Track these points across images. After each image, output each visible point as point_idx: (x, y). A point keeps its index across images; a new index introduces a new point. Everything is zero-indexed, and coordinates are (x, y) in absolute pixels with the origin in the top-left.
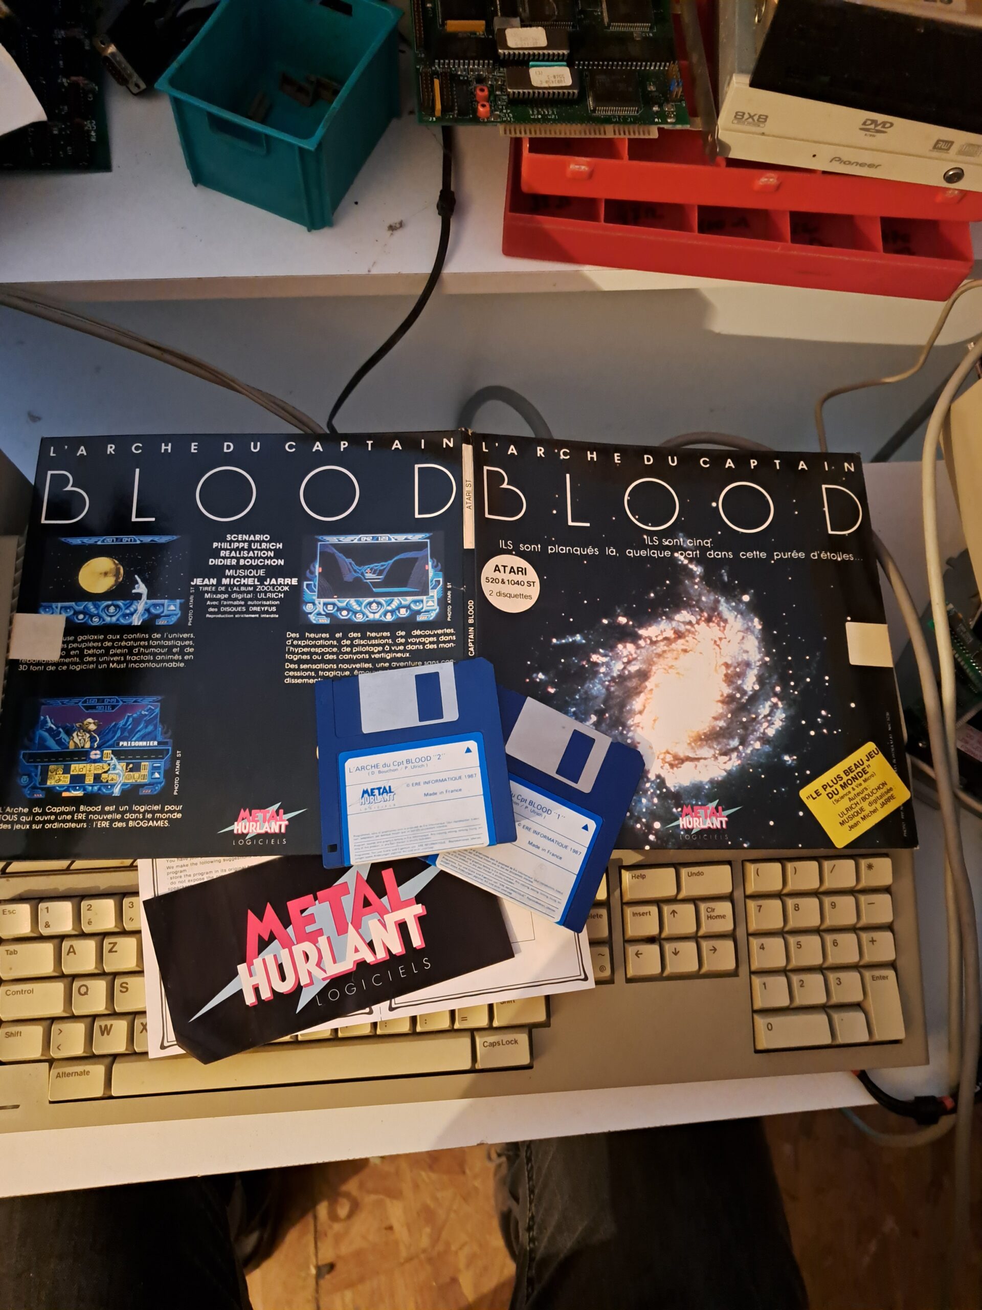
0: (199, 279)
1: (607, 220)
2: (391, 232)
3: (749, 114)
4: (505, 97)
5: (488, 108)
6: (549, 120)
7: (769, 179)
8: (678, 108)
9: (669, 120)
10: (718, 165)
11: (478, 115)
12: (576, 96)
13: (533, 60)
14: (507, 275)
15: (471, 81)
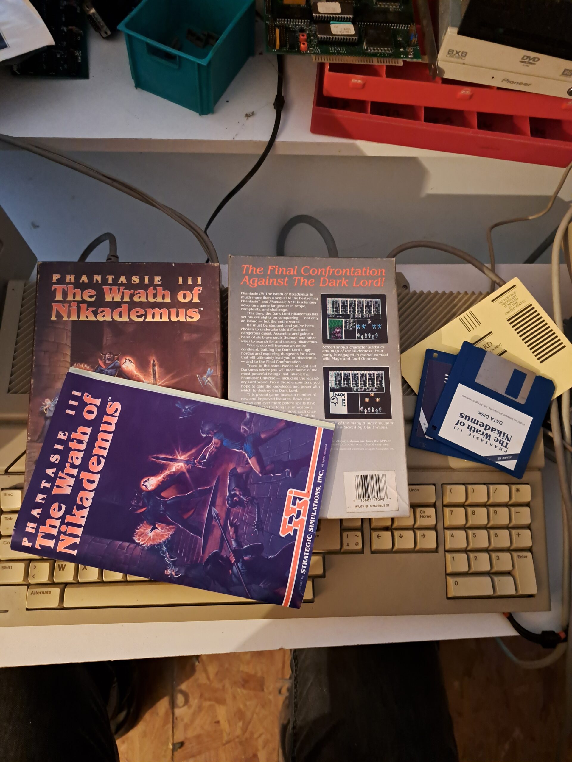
0: (136, 139)
1: (371, 113)
2: (247, 118)
3: (456, 51)
4: (315, 40)
5: (306, 45)
6: (341, 54)
7: (466, 91)
8: (415, 50)
9: (409, 56)
10: (436, 82)
11: (301, 49)
12: (356, 41)
13: (333, 21)
14: (312, 144)
15: (297, 31)
